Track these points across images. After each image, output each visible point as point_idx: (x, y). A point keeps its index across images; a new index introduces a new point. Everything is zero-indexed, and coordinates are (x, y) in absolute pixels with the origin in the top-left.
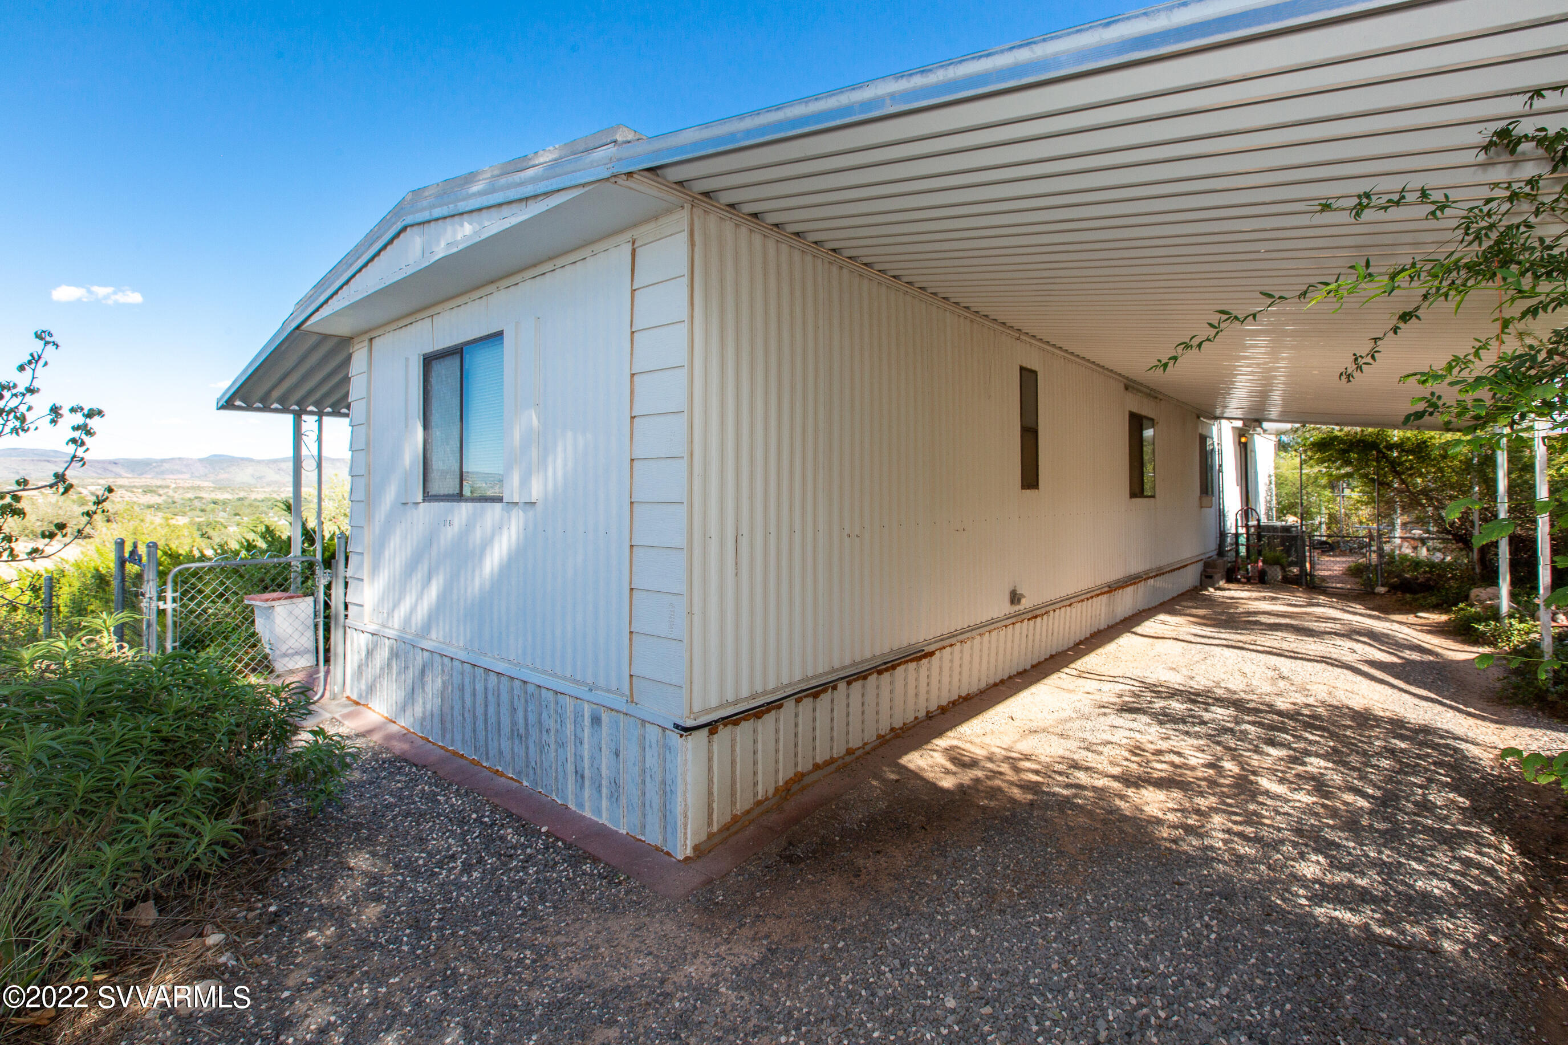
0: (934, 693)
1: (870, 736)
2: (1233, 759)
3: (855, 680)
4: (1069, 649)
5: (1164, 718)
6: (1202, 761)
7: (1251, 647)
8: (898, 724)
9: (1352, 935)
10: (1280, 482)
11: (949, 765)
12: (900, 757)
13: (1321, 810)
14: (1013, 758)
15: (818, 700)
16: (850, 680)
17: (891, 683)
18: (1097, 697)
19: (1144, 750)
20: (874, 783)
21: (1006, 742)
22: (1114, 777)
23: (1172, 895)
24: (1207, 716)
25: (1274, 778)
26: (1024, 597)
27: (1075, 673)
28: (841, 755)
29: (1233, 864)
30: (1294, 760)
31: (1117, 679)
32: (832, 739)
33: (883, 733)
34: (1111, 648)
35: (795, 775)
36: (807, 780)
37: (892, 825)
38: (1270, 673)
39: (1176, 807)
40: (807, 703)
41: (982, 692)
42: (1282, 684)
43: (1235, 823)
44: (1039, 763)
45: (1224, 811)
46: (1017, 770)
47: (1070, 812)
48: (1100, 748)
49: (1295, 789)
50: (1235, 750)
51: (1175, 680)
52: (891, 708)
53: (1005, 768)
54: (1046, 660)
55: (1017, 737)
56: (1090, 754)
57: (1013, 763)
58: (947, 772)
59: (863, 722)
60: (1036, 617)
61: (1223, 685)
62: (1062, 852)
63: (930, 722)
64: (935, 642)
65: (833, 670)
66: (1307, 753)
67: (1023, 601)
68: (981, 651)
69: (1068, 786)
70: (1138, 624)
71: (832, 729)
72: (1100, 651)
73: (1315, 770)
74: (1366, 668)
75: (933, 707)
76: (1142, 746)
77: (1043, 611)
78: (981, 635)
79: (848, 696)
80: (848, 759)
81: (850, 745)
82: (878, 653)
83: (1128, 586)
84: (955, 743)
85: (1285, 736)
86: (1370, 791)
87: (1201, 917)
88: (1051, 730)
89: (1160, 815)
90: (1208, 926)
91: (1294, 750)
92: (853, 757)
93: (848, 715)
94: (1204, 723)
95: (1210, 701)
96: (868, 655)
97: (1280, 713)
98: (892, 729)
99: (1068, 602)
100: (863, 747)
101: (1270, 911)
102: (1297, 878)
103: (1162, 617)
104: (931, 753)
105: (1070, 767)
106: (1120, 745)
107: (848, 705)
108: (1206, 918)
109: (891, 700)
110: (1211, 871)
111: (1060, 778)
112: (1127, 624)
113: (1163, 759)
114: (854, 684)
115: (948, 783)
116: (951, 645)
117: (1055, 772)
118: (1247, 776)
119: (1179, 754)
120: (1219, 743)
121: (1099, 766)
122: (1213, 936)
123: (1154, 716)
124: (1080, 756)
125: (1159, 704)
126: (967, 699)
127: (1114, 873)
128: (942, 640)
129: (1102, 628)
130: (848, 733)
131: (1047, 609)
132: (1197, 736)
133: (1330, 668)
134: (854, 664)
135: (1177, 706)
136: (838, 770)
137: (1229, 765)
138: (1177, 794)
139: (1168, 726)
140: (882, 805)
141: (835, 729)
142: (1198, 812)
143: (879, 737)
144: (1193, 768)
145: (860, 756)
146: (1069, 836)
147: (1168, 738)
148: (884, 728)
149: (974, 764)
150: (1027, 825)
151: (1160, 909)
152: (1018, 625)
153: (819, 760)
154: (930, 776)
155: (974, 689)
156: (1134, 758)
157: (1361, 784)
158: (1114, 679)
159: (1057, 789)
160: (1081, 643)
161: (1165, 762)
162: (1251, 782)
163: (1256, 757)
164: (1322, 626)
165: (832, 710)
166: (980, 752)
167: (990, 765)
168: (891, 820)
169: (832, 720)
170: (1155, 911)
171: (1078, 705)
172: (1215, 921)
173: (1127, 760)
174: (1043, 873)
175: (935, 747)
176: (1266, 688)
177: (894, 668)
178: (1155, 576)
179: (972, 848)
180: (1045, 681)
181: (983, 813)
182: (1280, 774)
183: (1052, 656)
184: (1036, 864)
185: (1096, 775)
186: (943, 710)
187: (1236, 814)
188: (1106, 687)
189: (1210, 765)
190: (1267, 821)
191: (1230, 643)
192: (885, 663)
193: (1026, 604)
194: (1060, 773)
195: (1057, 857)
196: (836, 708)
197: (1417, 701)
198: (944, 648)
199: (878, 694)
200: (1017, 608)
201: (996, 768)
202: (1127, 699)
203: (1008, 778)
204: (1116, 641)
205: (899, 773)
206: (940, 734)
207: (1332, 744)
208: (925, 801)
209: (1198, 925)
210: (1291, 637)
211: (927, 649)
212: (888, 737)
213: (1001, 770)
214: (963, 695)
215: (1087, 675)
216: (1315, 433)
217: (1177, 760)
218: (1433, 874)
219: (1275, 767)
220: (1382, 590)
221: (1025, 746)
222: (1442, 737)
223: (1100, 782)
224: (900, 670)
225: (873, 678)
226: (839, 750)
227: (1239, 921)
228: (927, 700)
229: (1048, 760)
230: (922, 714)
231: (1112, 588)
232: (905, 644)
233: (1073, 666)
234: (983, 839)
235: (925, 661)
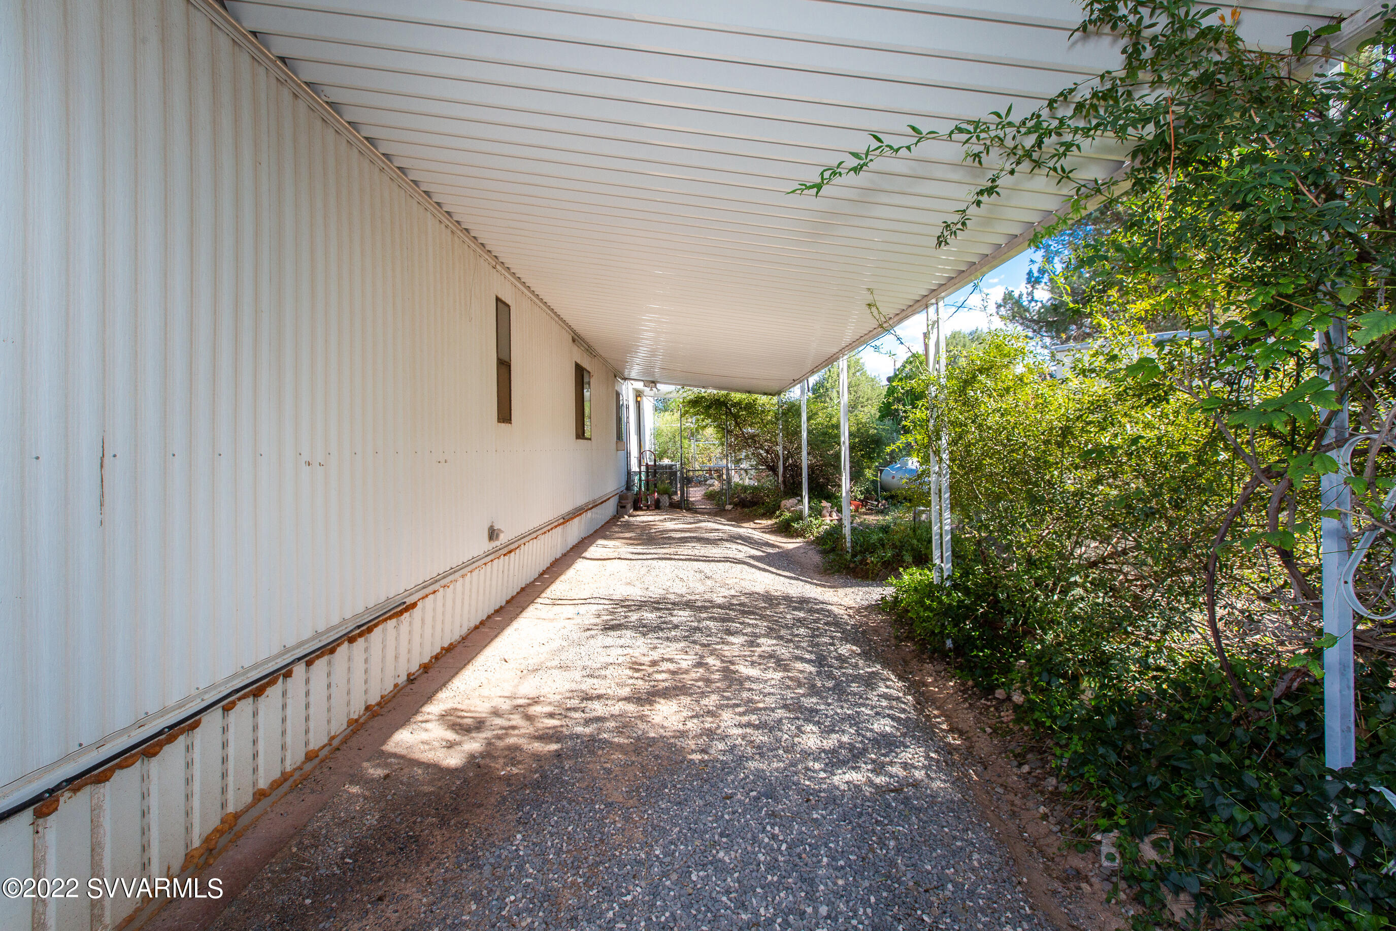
0: (416, 649)
1: (339, 725)
2: (711, 654)
3: (318, 657)
4: (535, 580)
5: (644, 629)
6: (690, 663)
7: (677, 557)
8: (374, 699)
9: (868, 794)
10: (657, 434)
11: (451, 736)
12: (384, 742)
13: (790, 683)
14: (521, 706)
15: (262, 699)
16: (309, 659)
17: (366, 650)
18: (578, 620)
19: (641, 664)
20: (355, 789)
21: (507, 690)
22: (627, 699)
23: (728, 813)
24: (675, 620)
25: (747, 663)
26: (502, 532)
27: (548, 601)
28: (298, 764)
29: (757, 757)
30: (751, 644)
31: (588, 601)
32: (283, 747)
33: (356, 717)
34: (570, 573)
35: (223, 821)
36: (244, 821)
37: (391, 846)
38: (698, 575)
39: (690, 714)
40: (245, 707)
41: (464, 639)
42: (709, 583)
43: (741, 714)
44: (550, 703)
45: (727, 706)
46: (529, 718)
47: (600, 752)
48: (603, 672)
49: (765, 669)
50: (709, 645)
51: (636, 593)
52: (366, 682)
53: (517, 720)
54: (518, 593)
55: (516, 681)
56: (595, 681)
57: (523, 710)
58: (450, 745)
59: (329, 710)
60: (510, 552)
61: (672, 591)
62: (611, 804)
63: (412, 686)
64: (417, 591)
65: (286, 650)
66: (757, 636)
67: (502, 536)
68: (463, 594)
69: (588, 722)
70: (586, 550)
71: (284, 733)
72: (562, 578)
73: (769, 649)
74: (752, 562)
75: (414, 668)
76: (638, 661)
77: (516, 545)
78: (463, 576)
79: (307, 681)
80: (308, 767)
81: (311, 747)
82: (348, 616)
83: (575, 517)
84: (449, 705)
85: (734, 624)
86: (808, 657)
87: (764, 830)
88: (549, 664)
89: (681, 727)
90: (774, 837)
91: (746, 634)
92: (316, 761)
93: (307, 706)
94: (676, 627)
95: (670, 606)
96: (335, 620)
97: (720, 606)
98: (368, 708)
99: (534, 535)
100: (329, 744)
101: (807, 795)
102: (806, 754)
103: (601, 542)
104: (424, 725)
105: (583, 700)
106: (619, 665)
107: (307, 694)
108: (768, 828)
109: (366, 672)
110: (746, 771)
111: (577, 715)
112: (577, 550)
113: (660, 669)
114: (317, 662)
115: (453, 760)
116: (434, 592)
117: (569, 709)
118: (727, 667)
119: (670, 660)
120: (694, 642)
121: (609, 691)
122: (784, 847)
123: (635, 628)
124: (587, 685)
125: (634, 617)
126: (448, 649)
127: (668, 809)
128: (424, 588)
129: (558, 557)
130: (307, 732)
131: (519, 542)
132: (676, 639)
133: (734, 565)
134: (318, 635)
135: (650, 616)
136: (292, 789)
137: (711, 660)
138: (685, 700)
139: (650, 636)
140: (371, 820)
141: (289, 731)
142: (710, 713)
143: (351, 722)
144: (686, 672)
145: (326, 757)
146: (610, 782)
147: (656, 648)
148: (357, 709)
149: (479, 725)
150: (564, 784)
151: (728, 836)
152: (496, 561)
153: (263, 784)
154: (428, 756)
155: (456, 637)
156: (636, 675)
157: (799, 652)
158: (585, 601)
159: (579, 729)
160: (544, 573)
161: (663, 671)
162: (734, 672)
163: (726, 648)
164: (712, 535)
165: (284, 707)
166: (481, 708)
167: (499, 721)
168: (389, 839)
169: (284, 720)
170: (724, 840)
171: (565, 632)
172: (777, 828)
173: (632, 678)
174: (602, 841)
175: (426, 717)
176: (700, 588)
177: (370, 630)
178: (592, 508)
179: (509, 839)
180: (524, 614)
181: (509, 785)
182: (749, 659)
183: (523, 589)
184: (590, 832)
185: (609, 702)
186: (426, 668)
187: (738, 705)
188: (583, 609)
189: (699, 664)
190: (761, 705)
191: (660, 556)
192: (359, 627)
193: (503, 538)
194: (575, 709)
195: (608, 812)
196: (289, 701)
197: (788, 580)
198: (427, 596)
199: (349, 668)
200: (496, 543)
201: (506, 723)
202: (605, 618)
203: (523, 731)
204: (573, 567)
205: (386, 765)
206: (429, 698)
207: (765, 624)
208: (431, 793)
209: (766, 840)
210: (698, 546)
211: (409, 601)
212: (362, 720)
213: (513, 723)
214: (446, 645)
215: (560, 602)
216: (690, 393)
217: (671, 666)
218: (877, 714)
219: (743, 653)
220: (729, 507)
221: (528, 688)
222: (816, 604)
223: (618, 708)
224: (377, 631)
225: (344, 648)
226: (294, 757)
227: (793, 819)
228: (408, 661)
229: (558, 697)
230: (403, 678)
231: (566, 519)
232: (383, 599)
233: (543, 595)
234: (519, 821)
235: (406, 615)
